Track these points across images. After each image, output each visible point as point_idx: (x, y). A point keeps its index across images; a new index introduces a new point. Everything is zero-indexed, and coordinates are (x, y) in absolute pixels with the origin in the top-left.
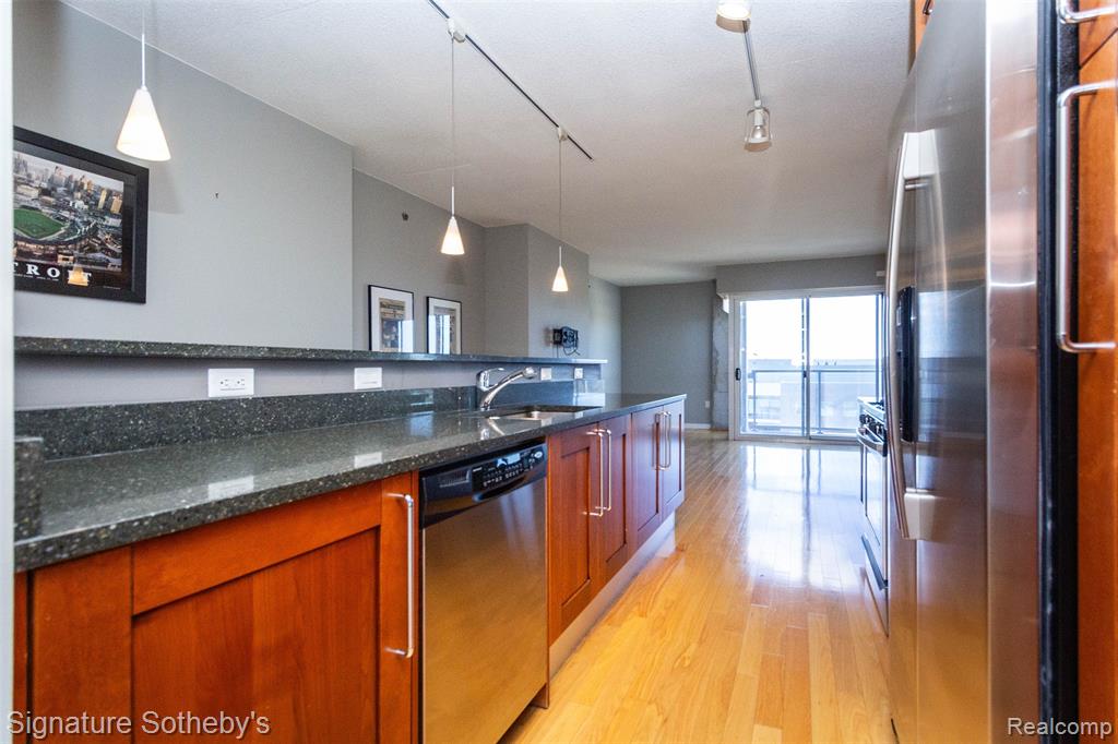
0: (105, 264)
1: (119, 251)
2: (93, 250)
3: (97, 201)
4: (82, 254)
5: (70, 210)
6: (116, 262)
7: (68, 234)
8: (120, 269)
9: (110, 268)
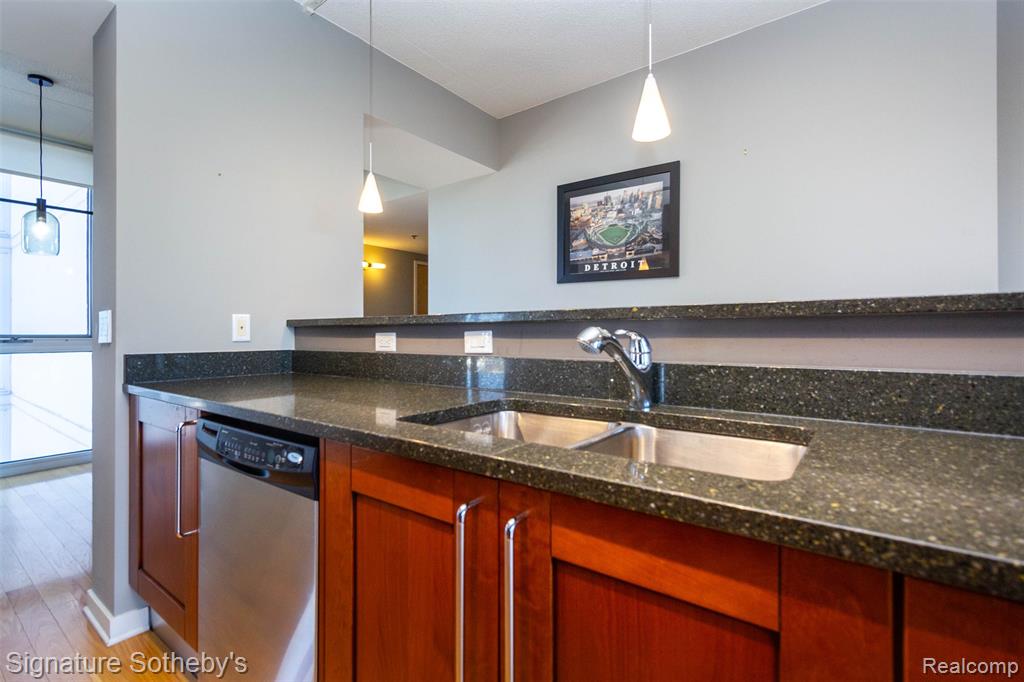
0: (651, 251)
1: (660, 238)
2: (645, 242)
3: (647, 204)
4: (639, 248)
5: (633, 217)
6: (659, 247)
7: (632, 235)
8: (660, 252)
9: (655, 253)
